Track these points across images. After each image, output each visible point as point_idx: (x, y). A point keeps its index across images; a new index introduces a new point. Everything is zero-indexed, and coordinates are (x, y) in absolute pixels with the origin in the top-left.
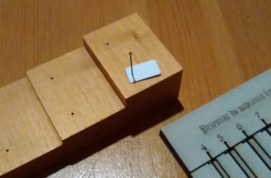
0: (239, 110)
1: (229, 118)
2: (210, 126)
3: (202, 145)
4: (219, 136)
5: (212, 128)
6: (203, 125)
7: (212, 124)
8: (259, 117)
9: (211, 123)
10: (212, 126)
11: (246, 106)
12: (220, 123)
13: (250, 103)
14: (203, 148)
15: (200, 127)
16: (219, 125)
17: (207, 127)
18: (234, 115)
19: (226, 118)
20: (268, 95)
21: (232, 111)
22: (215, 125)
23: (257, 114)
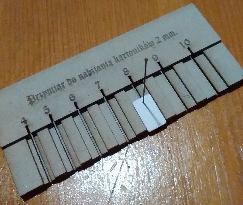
0: (77, 78)
1: (64, 87)
2: (39, 96)
3: (23, 118)
4: (45, 108)
5: (40, 98)
6: (32, 95)
7: (42, 94)
8: (99, 87)
9: (41, 92)
10: (41, 96)
11: (88, 74)
12: (52, 93)
13: (94, 70)
14: (23, 121)
15: (28, 97)
16: (49, 94)
17: (35, 97)
18: (70, 84)
19: (60, 87)
20: (117, 61)
21: (70, 80)
22: (45, 95)
23: (97, 84)
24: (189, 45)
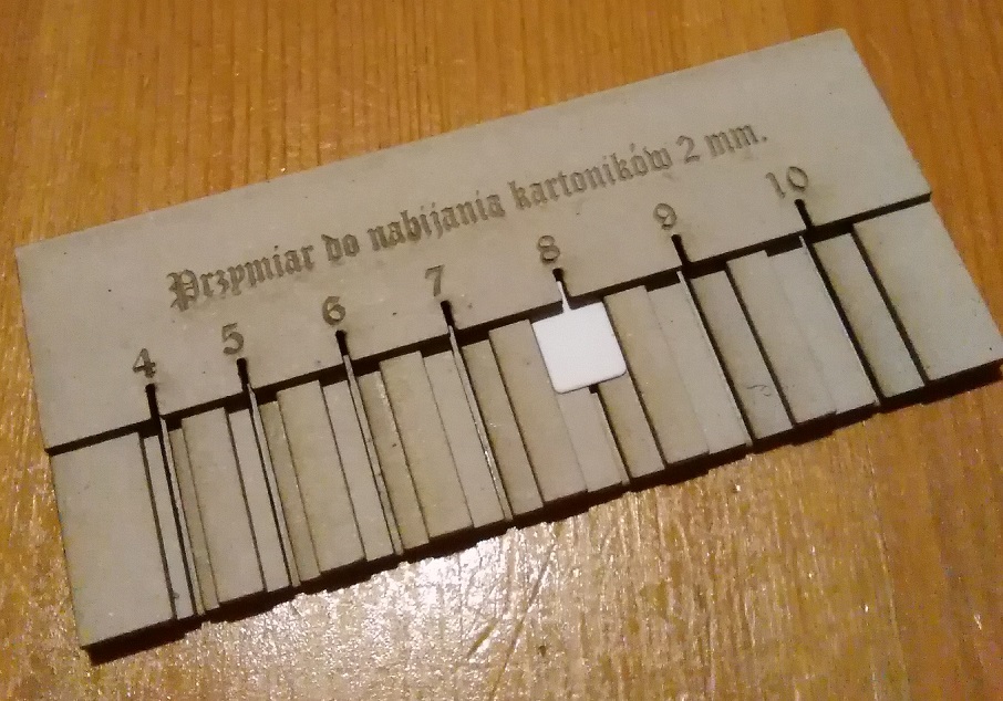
0: (365, 241)
1: (309, 265)
2: (213, 281)
3: (144, 352)
4: (230, 331)
5: (218, 289)
6: (189, 272)
7: (227, 276)
8: (437, 290)
9: (224, 269)
10: (222, 282)
11: (404, 232)
12: (262, 278)
13: (430, 220)
14: (141, 363)
15: (172, 274)
16: (253, 283)
17: (200, 283)
18: (335, 259)
19: (298, 262)
20: (522, 202)
21: (336, 240)
22: (236, 281)
23: (433, 276)
24: (802, 188)
